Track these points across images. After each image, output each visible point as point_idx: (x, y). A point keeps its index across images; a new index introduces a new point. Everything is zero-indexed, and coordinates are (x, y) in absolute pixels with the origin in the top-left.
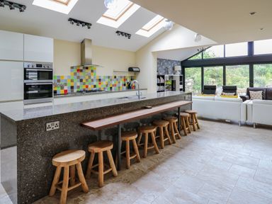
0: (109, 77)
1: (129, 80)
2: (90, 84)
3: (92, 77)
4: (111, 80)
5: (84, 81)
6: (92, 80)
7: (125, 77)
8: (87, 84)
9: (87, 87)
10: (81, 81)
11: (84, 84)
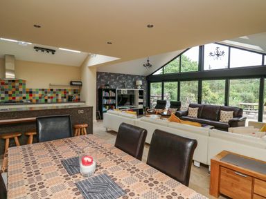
0: (43, 90)
1: (70, 94)
2: (17, 95)
3: (21, 90)
4: (46, 93)
5: (10, 93)
6: (21, 93)
7: (65, 90)
8: (13, 95)
9: (14, 98)
10: (6, 93)
11: (10, 95)
